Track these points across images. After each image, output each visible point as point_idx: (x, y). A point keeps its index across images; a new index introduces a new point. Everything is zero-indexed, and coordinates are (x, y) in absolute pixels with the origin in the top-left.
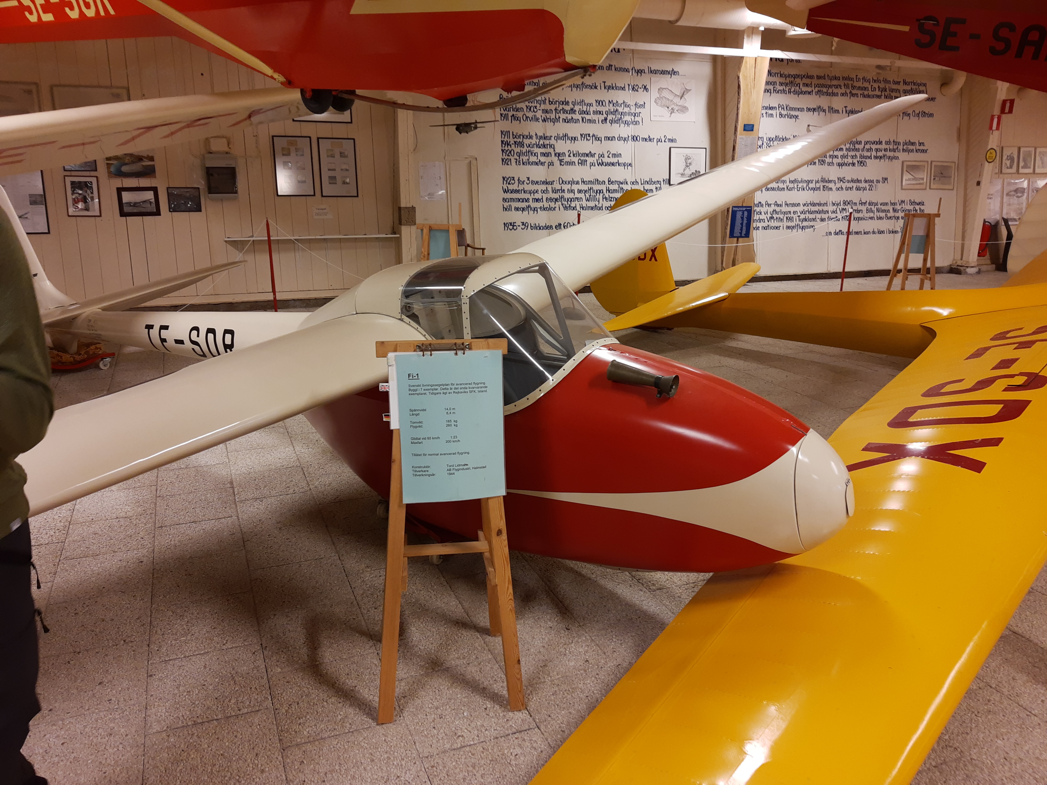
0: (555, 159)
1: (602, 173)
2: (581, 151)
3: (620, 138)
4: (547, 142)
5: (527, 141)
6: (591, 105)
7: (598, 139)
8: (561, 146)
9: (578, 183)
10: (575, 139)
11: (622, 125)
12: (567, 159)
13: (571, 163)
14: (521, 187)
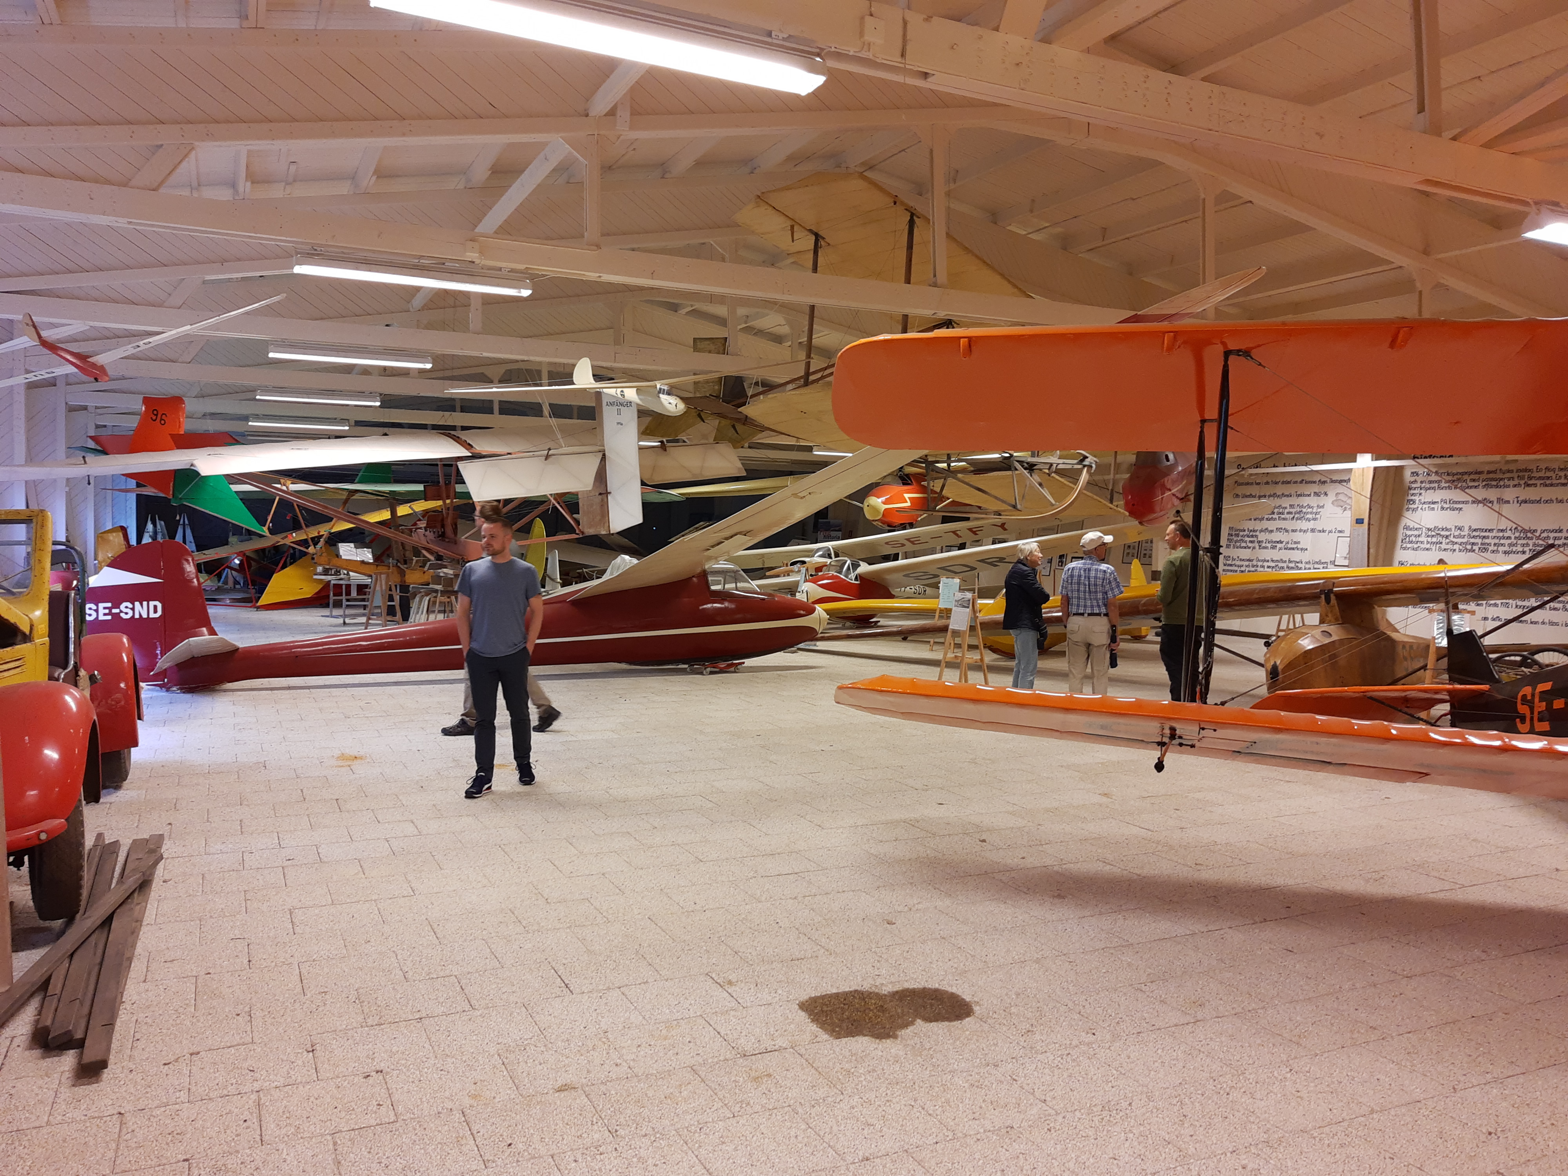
0: (1257, 545)
1: (1285, 555)
2: (1274, 540)
3: (1301, 531)
4: (1254, 534)
5: (1241, 533)
6: (1286, 508)
7: (1287, 531)
8: (1262, 537)
9: (1268, 561)
10: (1272, 531)
11: (1304, 521)
12: (1264, 545)
13: (1266, 548)
14: (1233, 563)
